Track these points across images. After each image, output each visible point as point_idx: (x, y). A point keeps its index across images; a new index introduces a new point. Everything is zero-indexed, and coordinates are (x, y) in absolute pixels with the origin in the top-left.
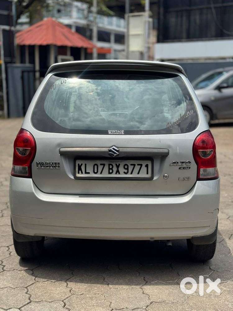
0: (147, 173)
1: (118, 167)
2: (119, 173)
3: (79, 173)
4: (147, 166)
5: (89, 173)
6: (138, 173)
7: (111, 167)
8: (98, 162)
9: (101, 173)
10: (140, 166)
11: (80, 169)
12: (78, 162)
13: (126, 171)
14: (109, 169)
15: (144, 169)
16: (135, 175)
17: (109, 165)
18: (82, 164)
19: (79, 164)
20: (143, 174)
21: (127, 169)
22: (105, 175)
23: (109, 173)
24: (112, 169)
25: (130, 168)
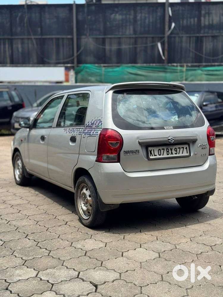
0: (187, 153)
1: (171, 150)
2: (173, 154)
3: (151, 156)
4: (186, 148)
5: (156, 155)
6: (182, 153)
7: (168, 150)
8: (161, 148)
9: (163, 155)
10: (183, 149)
11: (151, 153)
12: (150, 149)
13: (176, 152)
14: (167, 152)
15: (185, 150)
16: (181, 155)
17: (167, 149)
18: (152, 150)
19: (150, 150)
20: (185, 154)
21: (176, 151)
22: (165, 156)
23: (168, 154)
24: (168, 152)
25: (178, 150)
